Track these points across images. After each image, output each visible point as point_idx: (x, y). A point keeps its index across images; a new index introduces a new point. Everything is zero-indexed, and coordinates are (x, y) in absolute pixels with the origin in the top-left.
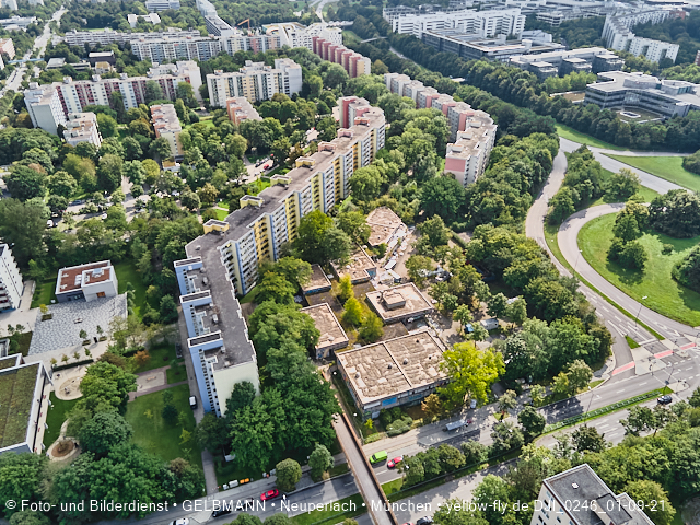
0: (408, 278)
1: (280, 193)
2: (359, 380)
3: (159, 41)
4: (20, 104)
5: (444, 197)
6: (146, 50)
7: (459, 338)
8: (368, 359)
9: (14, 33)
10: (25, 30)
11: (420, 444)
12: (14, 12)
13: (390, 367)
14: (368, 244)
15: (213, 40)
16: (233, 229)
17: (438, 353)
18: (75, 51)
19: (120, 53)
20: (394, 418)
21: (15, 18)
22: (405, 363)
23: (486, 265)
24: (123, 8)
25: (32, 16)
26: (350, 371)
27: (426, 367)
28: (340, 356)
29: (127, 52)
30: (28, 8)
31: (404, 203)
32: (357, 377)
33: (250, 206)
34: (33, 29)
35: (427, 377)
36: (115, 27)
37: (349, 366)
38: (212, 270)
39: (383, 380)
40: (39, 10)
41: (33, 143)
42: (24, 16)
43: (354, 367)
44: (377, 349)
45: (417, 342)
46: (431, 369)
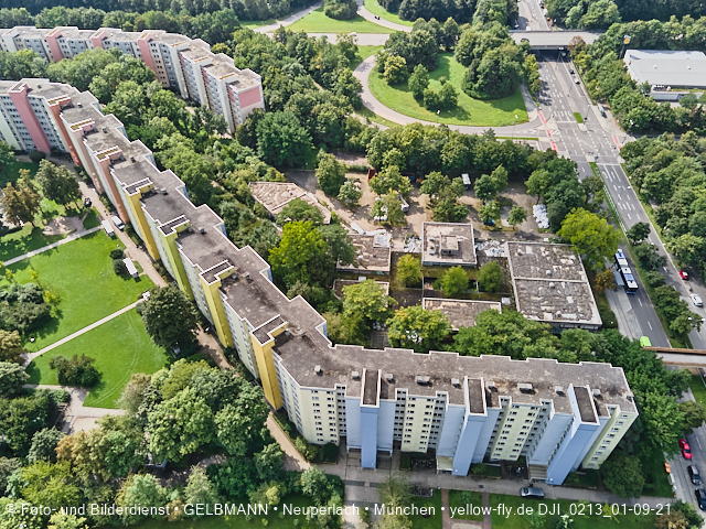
2: (564, 316)
8: (533, 298)
13: (554, 288)
17: (543, 249)
22: (551, 275)
26: (549, 317)
27: (559, 264)
32: (559, 316)
35: (573, 268)
37: (540, 314)
39: (570, 300)
43: (545, 314)
44: (522, 286)
45: (520, 254)
46: (563, 261)
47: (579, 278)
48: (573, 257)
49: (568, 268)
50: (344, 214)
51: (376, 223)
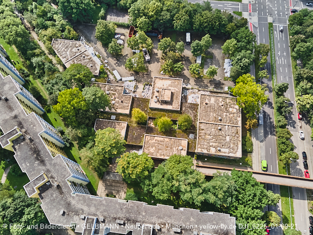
0: (133, 73)
1: (10, 108)
2: (222, 150)
5: (82, 3)
7: (199, 80)
8: (207, 136)
11: (262, 141)
13: (220, 130)
14: (95, 76)
16: (48, 171)
17: (221, 99)
20: (245, 145)
22: (221, 120)
23: (157, 29)
26: (213, 151)
27: (228, 111)
28: (198, 150)
31: (54, 25)
32: (219, 150)
33: (15, 142)
35: (235, 115)
37: (208, 149)
38: (105, 211)
39: (228, 138)
43: (211, 148)
44: (202, 128)
45: (206, 104)
46: (231, 110)
47: (237, 123)
48: (237, 107)
49: (232, 115)
50: (112, 61)
51: (130, 70)
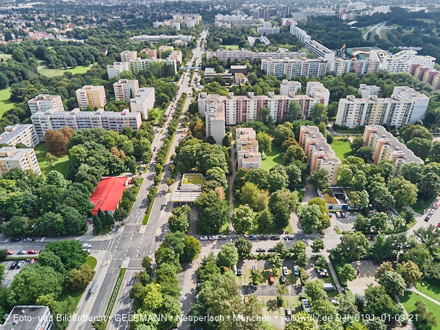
3: (282, 60)
4: (194, 109)
6: (272, 67)
9: (180, 46)
10: (186, 44)
12: (179, 31)
15: (322, 62)
18: (221, 63)
19: (251, 67)
21: (180, 36)
24: (243, 31)
25: (189, 34)
29: (256, 66)
30: (187, 29)
34: (192, 44)
36: (241, 45)
40: (193, 31)
41: (215, 161)
42: (184, 34)
